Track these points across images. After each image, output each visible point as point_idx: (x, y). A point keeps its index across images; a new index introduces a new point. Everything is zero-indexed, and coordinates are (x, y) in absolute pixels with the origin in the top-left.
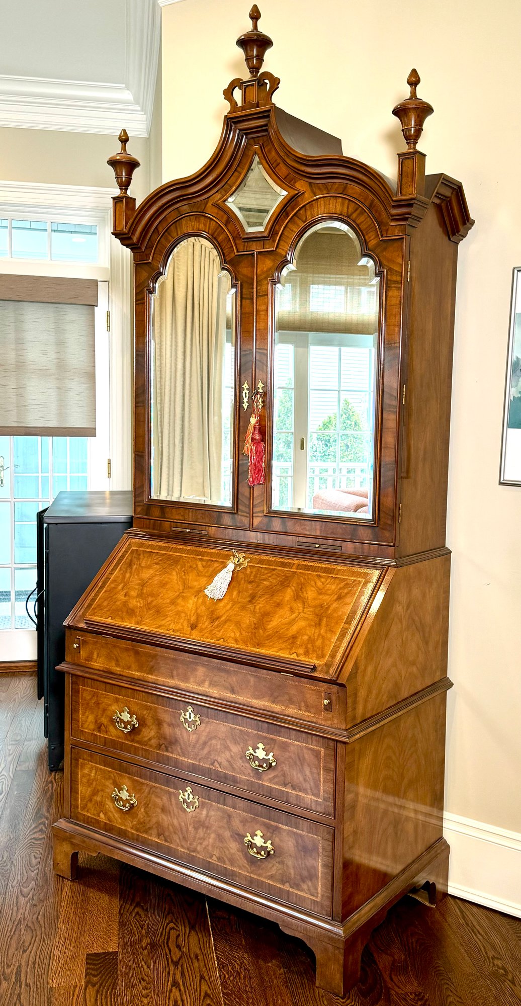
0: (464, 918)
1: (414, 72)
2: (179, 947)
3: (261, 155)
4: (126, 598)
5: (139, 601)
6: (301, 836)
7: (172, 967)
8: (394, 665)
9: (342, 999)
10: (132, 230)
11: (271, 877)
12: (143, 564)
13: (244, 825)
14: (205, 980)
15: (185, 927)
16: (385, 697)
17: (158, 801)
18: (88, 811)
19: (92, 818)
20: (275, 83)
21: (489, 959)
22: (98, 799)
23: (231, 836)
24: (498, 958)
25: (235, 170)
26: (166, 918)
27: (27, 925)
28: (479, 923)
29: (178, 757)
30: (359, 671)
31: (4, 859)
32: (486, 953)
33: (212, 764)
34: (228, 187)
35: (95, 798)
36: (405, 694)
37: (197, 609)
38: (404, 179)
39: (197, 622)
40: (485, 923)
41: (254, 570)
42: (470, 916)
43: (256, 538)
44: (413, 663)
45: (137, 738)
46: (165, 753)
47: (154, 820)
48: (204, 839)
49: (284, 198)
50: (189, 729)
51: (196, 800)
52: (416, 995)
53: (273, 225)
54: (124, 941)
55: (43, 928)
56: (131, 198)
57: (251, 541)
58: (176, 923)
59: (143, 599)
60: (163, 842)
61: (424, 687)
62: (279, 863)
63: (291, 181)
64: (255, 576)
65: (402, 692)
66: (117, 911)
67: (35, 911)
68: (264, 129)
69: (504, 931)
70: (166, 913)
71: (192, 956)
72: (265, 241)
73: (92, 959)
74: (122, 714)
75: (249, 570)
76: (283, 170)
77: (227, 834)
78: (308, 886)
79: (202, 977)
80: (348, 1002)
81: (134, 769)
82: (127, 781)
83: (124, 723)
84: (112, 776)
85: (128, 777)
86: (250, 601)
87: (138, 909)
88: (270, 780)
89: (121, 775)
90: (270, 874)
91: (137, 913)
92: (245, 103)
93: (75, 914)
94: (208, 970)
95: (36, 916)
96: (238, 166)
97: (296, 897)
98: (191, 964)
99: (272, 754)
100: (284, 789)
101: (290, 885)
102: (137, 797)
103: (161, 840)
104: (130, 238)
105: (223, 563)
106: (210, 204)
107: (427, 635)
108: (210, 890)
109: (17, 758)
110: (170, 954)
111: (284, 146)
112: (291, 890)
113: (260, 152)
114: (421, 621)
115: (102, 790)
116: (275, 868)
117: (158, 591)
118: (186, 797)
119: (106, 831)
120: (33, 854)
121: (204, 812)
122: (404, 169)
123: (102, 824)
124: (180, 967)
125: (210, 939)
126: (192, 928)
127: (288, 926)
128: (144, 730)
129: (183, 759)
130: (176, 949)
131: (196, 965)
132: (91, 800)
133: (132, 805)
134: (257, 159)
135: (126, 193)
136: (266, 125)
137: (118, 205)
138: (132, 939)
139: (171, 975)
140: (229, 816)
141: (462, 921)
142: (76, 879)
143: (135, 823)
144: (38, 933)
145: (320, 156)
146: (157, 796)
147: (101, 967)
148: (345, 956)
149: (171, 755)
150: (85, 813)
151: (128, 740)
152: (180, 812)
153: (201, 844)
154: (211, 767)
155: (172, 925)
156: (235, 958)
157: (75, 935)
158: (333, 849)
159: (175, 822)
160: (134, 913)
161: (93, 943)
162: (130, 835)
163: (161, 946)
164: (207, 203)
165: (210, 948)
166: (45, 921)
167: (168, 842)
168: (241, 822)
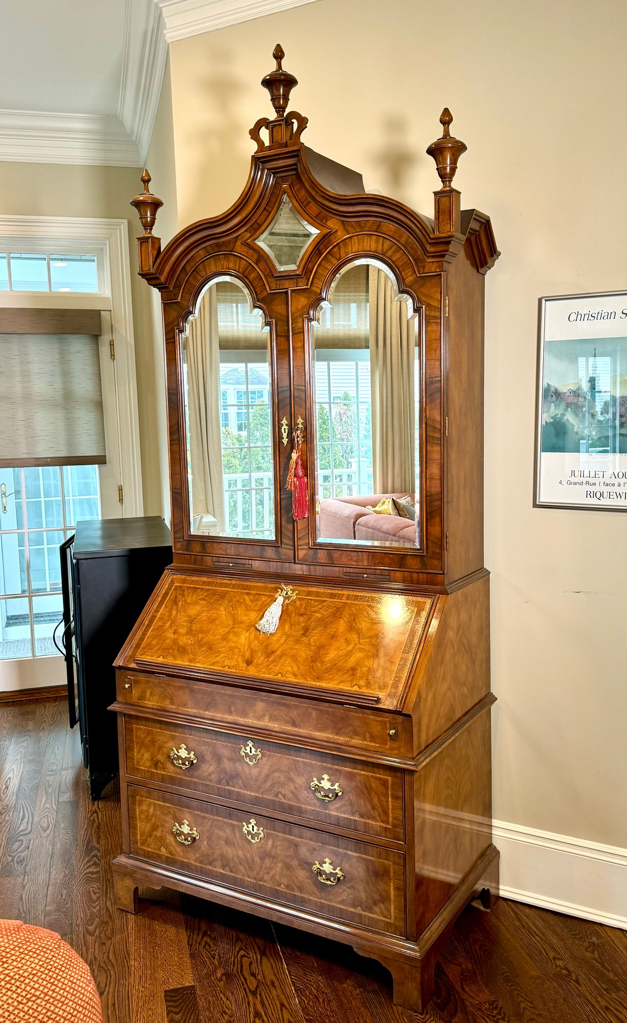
0: (518, 919)
1: (446, 111)
2: (253, 975)
3: (291, 194)
4: (176, 636)
5: (190, 638)
6: (370, 861)
7: (251, 998)
8: (449, 689)
9: (422, 1014)
10: (160, 270)
11: (342, 902)
12: (189, 600)
13: (312, 854)
14: (286, 1007)
15: (255, 953)
16: (443, 721)
17: (221, 834)
18: (148, 846)
19: (153, 853)
20: (303, 122)
21: (551, 960)
22: (158, 834)
23: (299, 865)
24: (558, 959)
25: (264, 209)
26: (235, 945)
27: (99, 965)
28: (534, 924)
29: (240, 790)
30: (421, 700)
31: (64, 897)
32: (547, 954)
33: (276, 796)
34: (258, 226)
35: (155, 833)
36: (458, 715)
37: (250, 644)
38: (441, 217)
39: (252, 657)
40: (540, 923)
41: (304, 602)
42: (525, 918)
43: (302, 570)
44: (465, 685)
45: (196, 774)
46: (226, 787)
47: (218, 852)
48: (271, 869)
49: (317, 237)
50: (250, 763)
51: (260, 831)
52: (490, 1004)
53: (306, 263)
54: (198, 974)
55: (116, 968)
56: (156, 238)
57: (297, 573)
58: (247, 950)
59: (193, 636)
60: (228, 873)
61: (473, 704)
62: (349, 888)
63: (322, 220)
64: (306, 608)
65: (456, 714)
66: (186, 942)
67: (105, 950)
68: (294, 168)
69: (558, 930)
70: (234, 940)
71: (269, 983)
72: (298, 279)
73: (171, 995)
74: (180, 750)
75: (298, 603)
76: (314, 209)
77: (295, 863)
78: (380, 908)
79: (282, 1005)
80: (427, 1017)
81: (195, 803)
82: (187, 815)
83: (182, 759)
84: (172, 811)
85: (188, 812)
86: (304, 634)
87: (206, 939)
88: (337, 809)
89: (180, 810)
90: (340, 899)
91: (206, 943)
92: (273, 143)
93: (145, 949)
94: (287, 998)
95: (106, 954)
96: (267, 205)
97: (369, 920)
98: (269, 992)
99: (337, 784)
100: (352, 818)
101: (362, 908)
102: (198, 831)
103: (226, 871)
104: (157, 278)
105: (270, 596)
106: (239, 243)
107: (473, 655)
108: (281, 918)
109: (58, 790)
110: (246, 983)
111: (314, 185)
112: (364, 913)
113: (289, 191)
114: (468, 643)
115: (162, 825)
116: (345, 893)
117: (207, 627)
118: (251, 829)
119: (167, 865)
120: (91, 889)
121: (270, 843)
122: (440, 208)
123: (164, 858)
124: (258, 996)
125: (282, 964)
126: (263, 954)
127: (362, 948)
128: (202, 765)
129: (245, 792)
130: (251, 978)
131: (274, 992)
132: (150, 836)
133: (194, 839)
134: (285, 197)
135: (150, 233)
136: (295, 164)
137: (144, 245)
138: (205, 971)
139: (252, 1006)
140: (296, 845)
141: (517, 923)
142: (139, 912)
143: (197, 856)
144: (112, 974)
145: (354, 195)
146: (220, 829)
147: (180, 1004)
148: (422, 974)
149: (233, 789)
150: (146, 848)
151: (187, 776)
152: (245, 844)
153: (268, 873)
154: (275, 798)
155: (242, 952)
156: (310, 981)
157: (149, 972)
158: (404, 873)
159: (240, 853)
160: (203, 944)
161: (168, 979)
162: (193, 868)
163: (236, 976)
164: (236, 243)
165: (284, 973)
166: (116, 960)
167: (233, 872)
168: (309, 851)
